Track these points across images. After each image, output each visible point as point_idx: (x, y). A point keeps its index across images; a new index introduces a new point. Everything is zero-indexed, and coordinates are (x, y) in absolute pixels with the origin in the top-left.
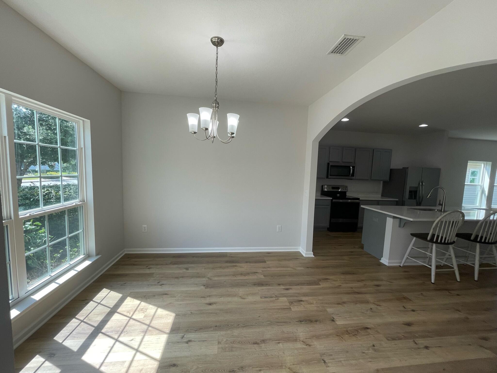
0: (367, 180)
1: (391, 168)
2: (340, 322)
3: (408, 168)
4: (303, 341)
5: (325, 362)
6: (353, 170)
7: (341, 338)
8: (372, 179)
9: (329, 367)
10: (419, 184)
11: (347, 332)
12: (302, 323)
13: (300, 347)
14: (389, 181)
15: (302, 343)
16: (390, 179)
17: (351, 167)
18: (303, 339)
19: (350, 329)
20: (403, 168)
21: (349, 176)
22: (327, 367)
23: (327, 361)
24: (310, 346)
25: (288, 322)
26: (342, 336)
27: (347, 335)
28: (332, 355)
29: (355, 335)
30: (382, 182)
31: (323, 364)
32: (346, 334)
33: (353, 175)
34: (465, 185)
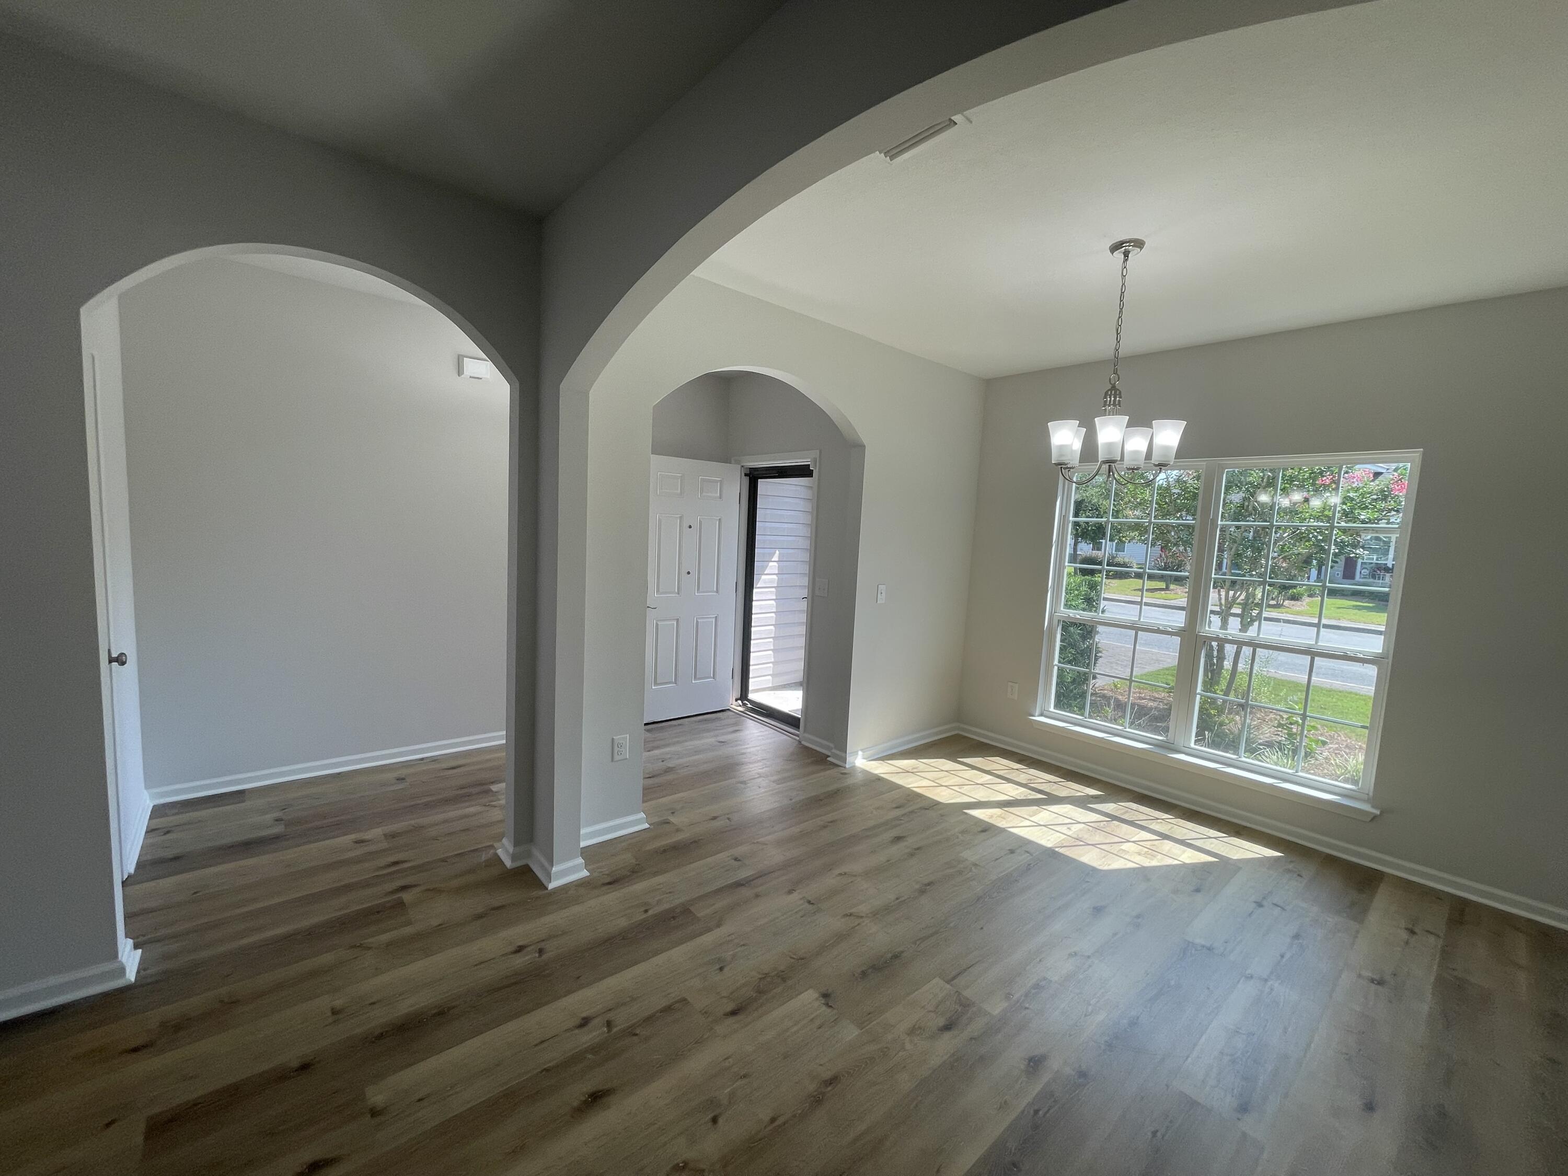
2: (809, 997)
4: (862, 917)
5: (809, 902)
7: (794, 957)
9: (801, 899)
11: (783, 977)
12: (890, 955)
13: (860, 907)
15: (861, 914)
18: (863, 922)
19: (779, 990)
22: (804, 897)
23: (807, 904)
24: (846, 915)
25: (918, 943)
26: (793, 960)
27: (782, 968)
28: (802, 917)
29: (764, 978)
31: (810, 899)
32: (783, 972)
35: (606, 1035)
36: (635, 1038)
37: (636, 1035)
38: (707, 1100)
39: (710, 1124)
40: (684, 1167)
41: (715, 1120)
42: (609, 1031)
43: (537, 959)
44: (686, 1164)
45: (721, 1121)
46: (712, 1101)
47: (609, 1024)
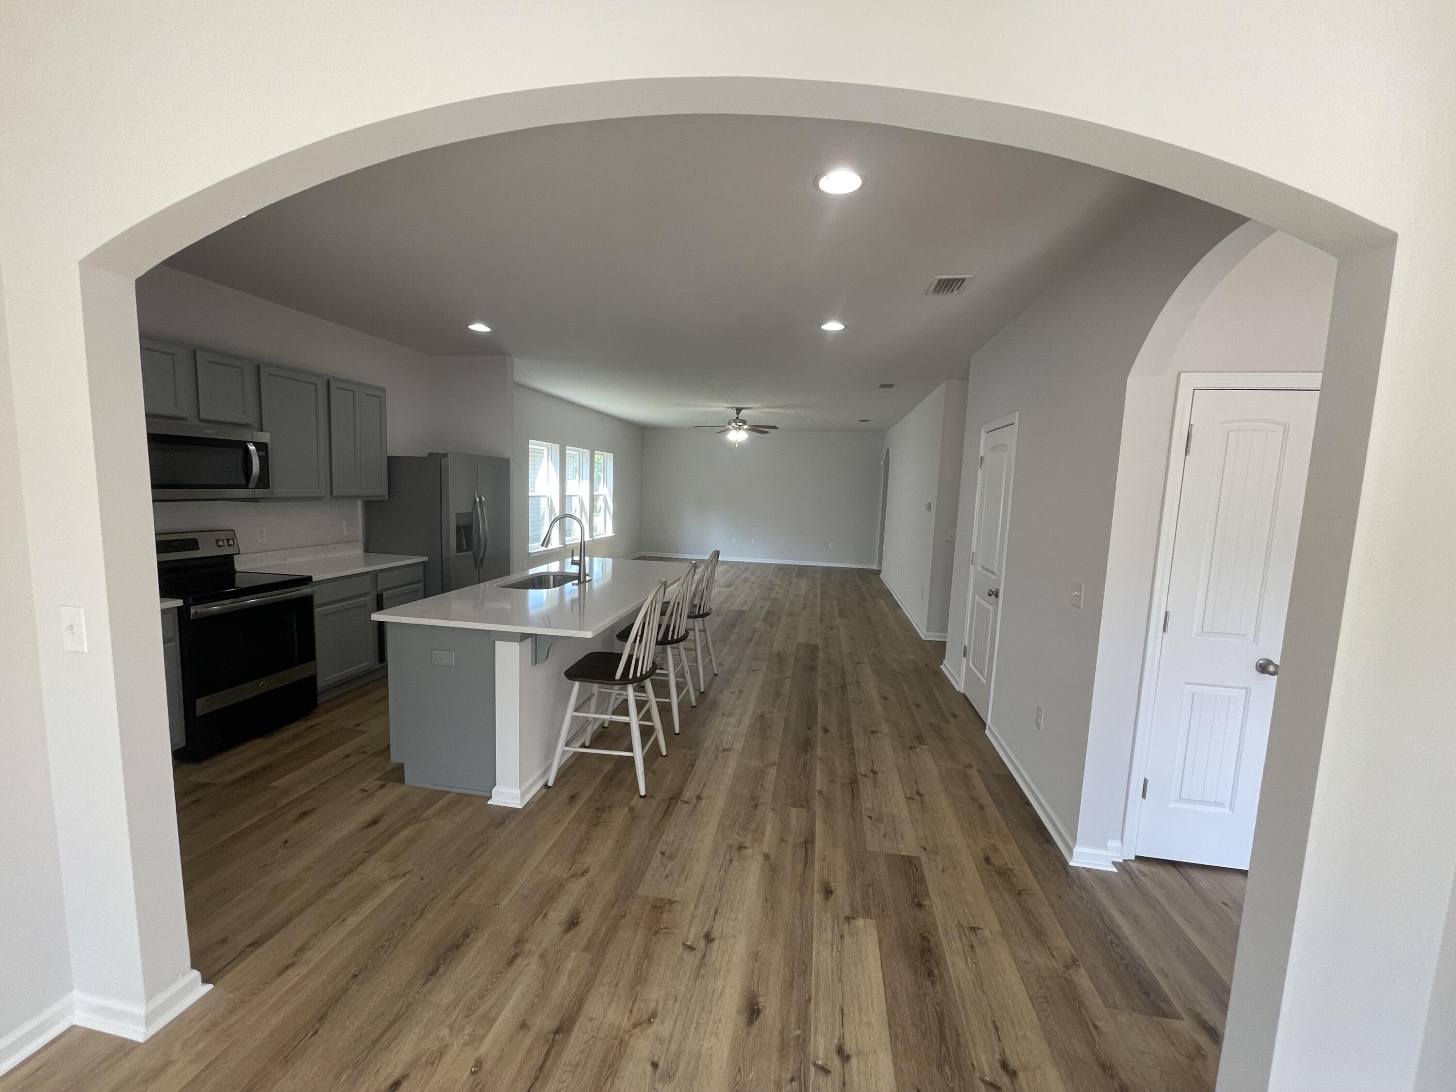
0: (318, 498)
1: (389, 455)
3: (444, 455)
6: (264, 461)
8: (335, 493)
10: (475, 500)
14: (387, 498)
16: (389, 491)
17: (252, 448)
20: (429, 454)
21: (246, 486)
30: (359, 504)
33: (264, 481)
34: (529, 497)
35: (812, 1058)
36: (789, 1077)
37: (792, 1080)
38: (674, 1075)
39: (656, 1059)
40: (649, 1020)
41: (655, 1065)
42: (815, 1065)
43: (978, 1075)
44: (650, 1022)
45: (649, 1068)
46: (670, 1077)
47: (825, 1071)
